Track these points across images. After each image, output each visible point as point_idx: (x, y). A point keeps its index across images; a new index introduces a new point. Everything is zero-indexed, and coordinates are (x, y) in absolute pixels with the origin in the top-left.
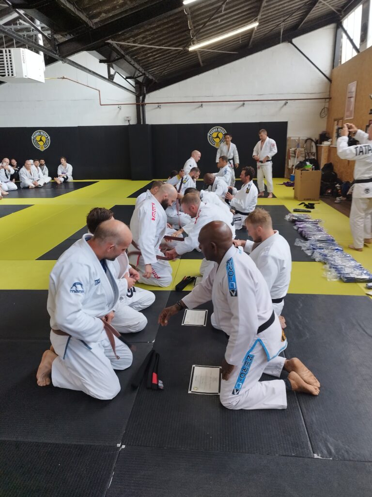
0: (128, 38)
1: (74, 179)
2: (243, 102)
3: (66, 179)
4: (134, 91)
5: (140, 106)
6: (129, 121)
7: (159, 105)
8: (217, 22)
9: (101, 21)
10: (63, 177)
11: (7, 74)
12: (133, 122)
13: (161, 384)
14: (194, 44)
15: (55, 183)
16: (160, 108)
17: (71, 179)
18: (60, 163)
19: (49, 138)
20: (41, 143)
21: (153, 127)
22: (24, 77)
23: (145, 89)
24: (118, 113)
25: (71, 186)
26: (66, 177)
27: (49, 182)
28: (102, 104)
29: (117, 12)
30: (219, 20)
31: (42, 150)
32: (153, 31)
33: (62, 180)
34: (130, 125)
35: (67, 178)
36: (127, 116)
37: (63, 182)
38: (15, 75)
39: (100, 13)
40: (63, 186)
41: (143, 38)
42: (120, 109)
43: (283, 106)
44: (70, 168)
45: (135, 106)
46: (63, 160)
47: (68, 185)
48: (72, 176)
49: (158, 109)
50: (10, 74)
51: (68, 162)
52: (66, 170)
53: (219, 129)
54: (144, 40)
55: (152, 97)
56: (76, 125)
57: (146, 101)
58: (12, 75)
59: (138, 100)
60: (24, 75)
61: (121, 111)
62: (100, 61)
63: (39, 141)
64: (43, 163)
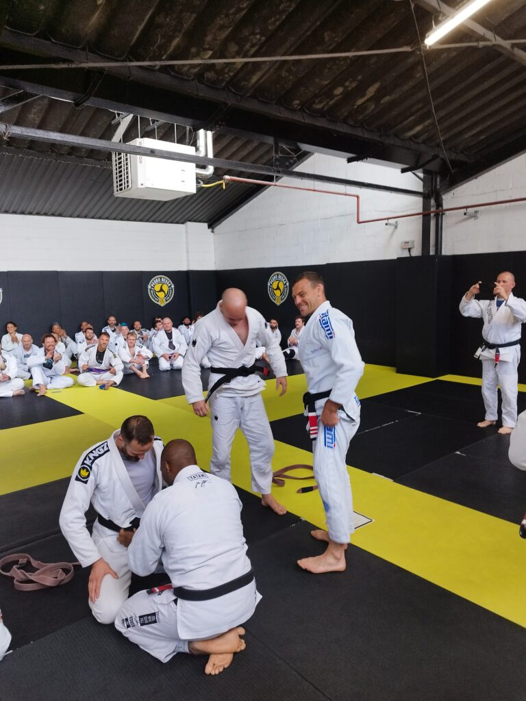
4: (421, 190)
5: (432, 215)
6: (409, 250)
12: (416, 252)
19: (287, 284)
20: (278, 293)
21: (455, 259)
22: (140, 186)
23: (438, 179)
24: (392, 234)
28: (361, 220)
34: (411, 258)
36: (407, 240)
38: (130, 185)
42: (396, 227)
45: (418, 223)
46: (298, 322)
49: (472, 219)
57: (446, 205)
58: (128, 186)
59: (426, 206)
60: (139, 183)
61: (396, 230)
62: (350, 160)
63: (276, 290)
64: (274, 325)
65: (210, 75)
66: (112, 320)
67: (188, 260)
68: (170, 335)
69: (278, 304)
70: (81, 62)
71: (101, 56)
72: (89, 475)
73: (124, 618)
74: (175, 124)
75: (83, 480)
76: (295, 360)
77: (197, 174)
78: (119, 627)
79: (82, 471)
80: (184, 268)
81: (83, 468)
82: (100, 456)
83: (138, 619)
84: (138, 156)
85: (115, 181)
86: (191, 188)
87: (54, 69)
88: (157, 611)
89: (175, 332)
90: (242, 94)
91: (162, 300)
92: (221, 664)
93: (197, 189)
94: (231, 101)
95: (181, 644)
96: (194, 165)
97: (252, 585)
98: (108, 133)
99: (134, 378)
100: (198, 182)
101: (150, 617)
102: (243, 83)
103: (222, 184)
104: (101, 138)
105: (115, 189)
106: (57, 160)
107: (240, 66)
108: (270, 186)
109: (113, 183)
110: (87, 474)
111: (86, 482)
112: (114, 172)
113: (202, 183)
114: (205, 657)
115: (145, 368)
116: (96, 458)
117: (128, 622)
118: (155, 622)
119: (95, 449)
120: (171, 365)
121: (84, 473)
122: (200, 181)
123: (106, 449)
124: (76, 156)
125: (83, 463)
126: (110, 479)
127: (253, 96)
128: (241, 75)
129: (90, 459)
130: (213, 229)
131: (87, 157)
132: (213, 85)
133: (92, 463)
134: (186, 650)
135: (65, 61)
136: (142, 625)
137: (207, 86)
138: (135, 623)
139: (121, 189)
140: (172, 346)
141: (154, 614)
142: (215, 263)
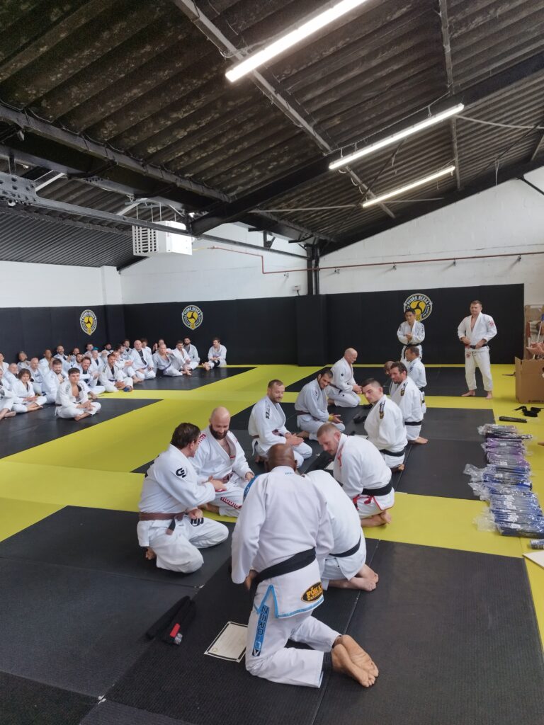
0: (279, 204)
1: (228, 364)
2: (454, 261)
3: (217, 364)
4: (305, 255)
5: (312, 273)
6: (298, 291)
7: (337, 269)
8: (394, 174)
9: (237, 195)
10: (214, 362)
11: (149, 249)
12: (303, 292)
13: (179, 638)
14: (369, 199)
15: (203, 370)
16: (338, 273)
17: (223, 364)
18: (212, 345)
19: (202, 314)
20: (192, 321)
21: (328, 297)
22: (168, 251)
23: (318, 251)
24: (285, 281)
25: (223, 373)
26: (217, 362)
27: (197, 368)
28: (264, 272)
29: (255, 183)
30: (396, 171)
31: (193, 329)
32: (309, 194)
33: (212, 365)
34: (299, 297)
35: (219, 362)
36: (296, 285)
37: (214, 368)
38: (158, 250)
39: (235, 188)
40: (213, 374)
41: (299, 201)
42: (288, 277)
43: (515, 263)
44: (223, 350)
45: (306, 272)
46: (216, 342)
47: (219, 372)
48: (226, 360)
49: (336, 274)
50: (153, 249)
51: (221, 344)
52: (219, 353)
53: (419, 297)
54: (301, 203)
55: (327, 261)
56: (235, 299)
57: (321, 265)
58: (155, 250)
59: (309, 265)
60: (167, 249)
61: (288, 279)
62: (250, 230)
63: (190, 318)
67: (105, 297)
76: (219, 368)
91: (90, 333)
105: (136, 250)
112: (135, 239)
130: (120, 271)
139: (145, 251)
140: (144, 362)
142: (123, 299)
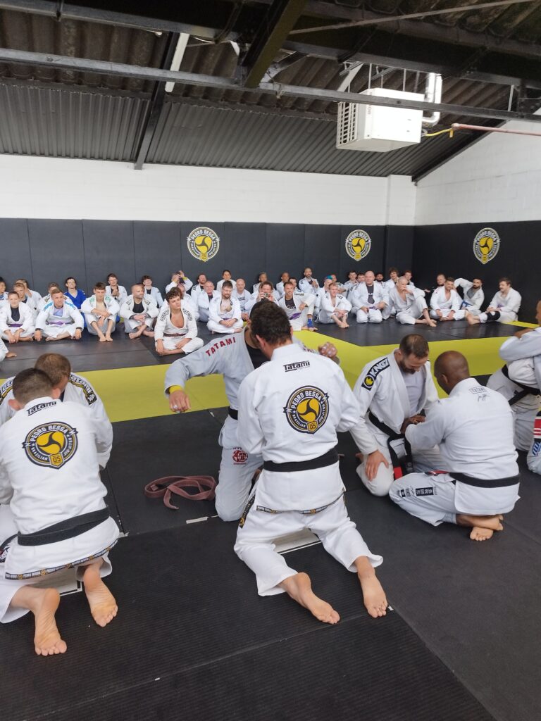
11: (348, 138)
19: (498, 241)
20: (485, 250)
22: (366, 138)
26: (493, 314)
38: (355, 137)
46: (504, 285)
50: (351, 136)
52: (505, 301)
58: (353, 138)
60: (366, 134)
63: (483, 247)
64: (477, 285)
65: (474, 19)
66: (308, 271)
67: (388, 215)
68: (370, 289)
69: (484, 262)
70: (358, 21)
71: (375, 12)
72: (372, 384)
73: (400, 490)
74: (405, 70)
75: (367, 386)
76: (499, 323)
77: (423, 123)
78: (393, 496)
79: (367, 380)
80: (382, 223)
81: (369, 378)
82: (383, 369)
83: (415, 491)
84: (368, 105)
85: (339, 132)
86: (415, 138)
87: (334, 30)
88: (434, 486)
89: (377, 285)
90: (502, 35)
91: (357, 255)
92: (484, 535)
93: (422, 138)
94: (490, 45)
95: (450, 515)
96: (421, 112)
97: (516, 487)
98: (334, 83)
99: (332, 327)
100: (422, 132)
101: (426, 490)
102: (505, 25)
103: (449, 132)
104: (327, 88)
105: (338, 141)
106: (281, 115)
107: (506, 8)
108: (492, 131)
109: (336, 134)
110: (371, 383)
111: (370, 389)
112: (339, 124)
113: (426, 132)
114: (470, 528)
115: (345, 318)
116: (380, 370)
117: (403, 493)
118: (432, 494)
119: (378, 363)
120: (369, 318)
121: (369, 382)
122: (424, 130)
123: (387, 364)
124: (298, 110)
125: (369, 374)
126: (389, 388)
127: (513, 38)
128: (506, 16)
129: (375, 371)
130: (417, 181)
131: (307, 110)
132: (473, 30)
133: (377, 375)
134: (454, 520)
135: (344, 21)
136: (418, 495)
137: (468, 31)
138: (411, 493)
139: (345, 141)
140: (371, 300)
141: (431, 488)
142: (415, 218)
